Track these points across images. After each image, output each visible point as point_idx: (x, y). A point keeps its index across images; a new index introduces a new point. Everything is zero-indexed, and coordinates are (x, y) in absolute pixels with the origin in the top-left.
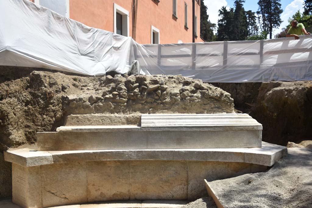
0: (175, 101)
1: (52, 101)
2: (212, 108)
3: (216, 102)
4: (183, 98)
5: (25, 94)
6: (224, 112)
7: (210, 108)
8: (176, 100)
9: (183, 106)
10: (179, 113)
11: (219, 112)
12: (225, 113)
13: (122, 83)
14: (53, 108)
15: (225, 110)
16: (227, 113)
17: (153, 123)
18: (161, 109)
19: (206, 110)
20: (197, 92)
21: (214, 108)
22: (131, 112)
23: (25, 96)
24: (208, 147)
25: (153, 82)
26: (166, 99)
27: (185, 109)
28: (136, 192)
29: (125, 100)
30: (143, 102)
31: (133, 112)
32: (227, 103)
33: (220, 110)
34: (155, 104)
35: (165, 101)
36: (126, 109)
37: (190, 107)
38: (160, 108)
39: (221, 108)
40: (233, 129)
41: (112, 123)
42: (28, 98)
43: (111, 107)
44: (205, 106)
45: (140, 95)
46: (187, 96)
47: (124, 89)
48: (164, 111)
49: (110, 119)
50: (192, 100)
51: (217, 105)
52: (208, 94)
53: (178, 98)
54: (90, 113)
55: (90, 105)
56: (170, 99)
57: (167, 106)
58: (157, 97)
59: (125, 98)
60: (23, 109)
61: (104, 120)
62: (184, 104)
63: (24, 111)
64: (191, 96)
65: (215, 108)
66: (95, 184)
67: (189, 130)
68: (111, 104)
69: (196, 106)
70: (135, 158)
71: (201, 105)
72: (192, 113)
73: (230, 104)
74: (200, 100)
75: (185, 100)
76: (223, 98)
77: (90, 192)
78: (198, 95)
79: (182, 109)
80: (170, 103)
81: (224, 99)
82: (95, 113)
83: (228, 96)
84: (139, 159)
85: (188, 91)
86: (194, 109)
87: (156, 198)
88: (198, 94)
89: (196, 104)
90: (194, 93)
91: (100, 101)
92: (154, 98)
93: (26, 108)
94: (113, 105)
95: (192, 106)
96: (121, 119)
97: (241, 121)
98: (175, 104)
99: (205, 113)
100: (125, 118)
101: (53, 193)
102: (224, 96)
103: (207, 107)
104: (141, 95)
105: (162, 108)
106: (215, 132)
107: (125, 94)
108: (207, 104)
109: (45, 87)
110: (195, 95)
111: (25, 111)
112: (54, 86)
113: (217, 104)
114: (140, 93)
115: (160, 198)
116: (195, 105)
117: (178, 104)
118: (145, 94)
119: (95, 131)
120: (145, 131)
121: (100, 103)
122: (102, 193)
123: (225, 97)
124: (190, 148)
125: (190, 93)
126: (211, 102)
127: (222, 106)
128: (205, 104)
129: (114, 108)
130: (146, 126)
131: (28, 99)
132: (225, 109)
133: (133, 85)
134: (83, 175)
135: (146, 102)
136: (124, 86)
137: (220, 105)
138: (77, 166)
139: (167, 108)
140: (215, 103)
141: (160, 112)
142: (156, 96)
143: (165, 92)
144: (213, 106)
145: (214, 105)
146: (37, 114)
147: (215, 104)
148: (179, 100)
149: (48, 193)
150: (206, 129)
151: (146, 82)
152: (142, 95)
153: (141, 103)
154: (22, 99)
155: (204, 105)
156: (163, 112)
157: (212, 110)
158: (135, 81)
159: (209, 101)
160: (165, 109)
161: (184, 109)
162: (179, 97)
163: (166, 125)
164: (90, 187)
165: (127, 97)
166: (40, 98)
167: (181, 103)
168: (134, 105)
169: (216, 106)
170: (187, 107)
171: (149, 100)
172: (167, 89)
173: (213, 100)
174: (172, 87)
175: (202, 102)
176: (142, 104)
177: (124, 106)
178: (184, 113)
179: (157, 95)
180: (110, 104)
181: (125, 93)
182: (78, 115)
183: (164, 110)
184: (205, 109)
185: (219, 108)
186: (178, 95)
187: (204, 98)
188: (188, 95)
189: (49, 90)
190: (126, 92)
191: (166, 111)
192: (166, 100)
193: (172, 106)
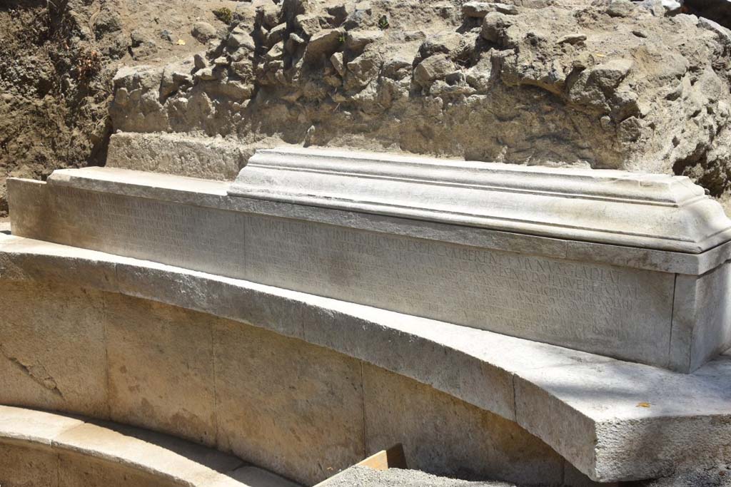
0: (393, 99)
1: (92, 84)
2: (532, 138)
3: (549, 108)
4: (421, 88)
5: (34, 58)
6: (583, 158)
7: (524, 136)
8: (395, 95)
9: (422, 123)
10: (403, 149)
11: (558, 158)
12: (584, 169)
13: (242, 24)
14: (94, 106)
15: (587, 153)
16: (598, 164)
17: (269, 181)
18: (347, 130)
19: (504, 144)
20: (480, 58)
21: (539, 138)
22: (258, 136)
23: (33, 66)
24: (439, 316)
25: (333, 17)
26: (364, 87)
27: (426, 134)
28: (230, 428)
29: (243, 87)
30: (293, 98)
31: (265, 135)
32: (599, 119)
33: (561, 149)
34: (326, 107)
35: (358, 96)
36: (245, 122)
37: (445, 126)
38: (340, 127)
39: (567, 141)
40: (544, 248)
41: (204, 170)
42: (44, 71)
43: (208, 111)
44: (503, 124)
45: (281, 71)
46: (435, 79)
47: (244, 46)
48: (355, 137)
49: (198, 154)
50: (452, 98)
51: (552, 126)
52: (514, 70)
53: (403, 85)
54: (159, 131)
55: (158, 103)
56: (375, 91)
57: (367, 118)
58: (333, 81)
59: (243, 80)
60: (29, 104)
61: (186, 158)
62: (424, 114)
63: (33, 112)
64: (452, 80)
65: (544, 137)
66: (127, 368)
67: (370, 225)
68: (209, 100)
69: (466, 122)
70: (205, 305)
71: (486, 119)
72: (450, 152)
73: (612, 121)
74: (482, 97)
75: (428, 94)
76: (578, 92)
77: (116, 392)
78: (479, 74)
79: (418, 134)
80: (375, 105)
81: (583, 97)
82: (170, 132)
83: (604, 80)
84: (215, 310)
85: (442, 56)
86: (459, 136)
87: (282, 471)
88: (482, 72)
89: (468, 113)
90: (468, 66)
91: (184, 90)
92: (325, 84)
93: (40, 103)
94: (213, 105)
95: (452, 124)
96: (225, 160)
97: (600, 215)
98: (392, 110)
99: (497, 161)
100: (234, 157)
101: (24, 368)
102: (585, 80)
103: (512, 131)
104: (286, 68)
105: (349, 125)
106: (466, 249)
107: (243, 66)
108: (511, 119)
109: (83, 37)
110: (470, 72)
111: (37, 112)
112: (107, 35)
113: (553, 121)
114: (282, 63)
115: (293, 474)
116: (462, 122)
117: (400, 113)
118: (298, 65)
119: (119, 192)
120: (237, 209)
121: (181, 96)
122: (145, 402)
123: (586, 87)
124: (373, 302)
125: (453, 65)
126: (527, 110)
127: (576, 129)
128: (502, 119)
129: (216, 116)
130: (240, 192)
131: (43, 75)
132: (590, 148)
133: (269, 28)
134: (94, 328)
135: (302, 97)
136: (247, 33)
137: (567, 126)
138: (79, 297)
139: (366, 125)
140: (547, 113)
141: (341, 141)
142: (330, 75)
143: (358, 60)
144: (536, 128)
145: (542, 121)
146: (60, 124)
147: (545, 117)
148: (406, 94)
149: (10, 362)
150: (430, 233)
151: (300, 18)
152: (287, 72)
153: (286, 102)
154: (18, 74)
155: (497, 122)
156: (350, 144)
157: (528, 145)
158: (278, 15)
159: (519, 101)
160: (359, 131)
161: (425, 136)
162: (407, 80)
163: (300, 195)
164: (116, 374)
165: (254, 78)
166: (67, 74)
167: (412, 110)
168: (266, 108)
169: (549, 129)
170: (436, 128)
171: (309, 89)
172: (367, 47)
173: (535, 97)
174: (403, 38)
175: (490, 106)
176: (290, 105)
177: (242, 111)
178: (421, 153)
179: (334, 72)
180: (205, 100)
181: (245, 61)
182: (131, 135)
183: (354, 133)
184: (500, 142)
185: (558, 138)
186: (402, 70)
187: (498, 90)
188: (438, 75)
189: (93, 48)
190: (250, 58)
191: (362, 137)
192: (364, 93)
193: (382, 119)
